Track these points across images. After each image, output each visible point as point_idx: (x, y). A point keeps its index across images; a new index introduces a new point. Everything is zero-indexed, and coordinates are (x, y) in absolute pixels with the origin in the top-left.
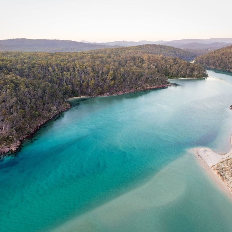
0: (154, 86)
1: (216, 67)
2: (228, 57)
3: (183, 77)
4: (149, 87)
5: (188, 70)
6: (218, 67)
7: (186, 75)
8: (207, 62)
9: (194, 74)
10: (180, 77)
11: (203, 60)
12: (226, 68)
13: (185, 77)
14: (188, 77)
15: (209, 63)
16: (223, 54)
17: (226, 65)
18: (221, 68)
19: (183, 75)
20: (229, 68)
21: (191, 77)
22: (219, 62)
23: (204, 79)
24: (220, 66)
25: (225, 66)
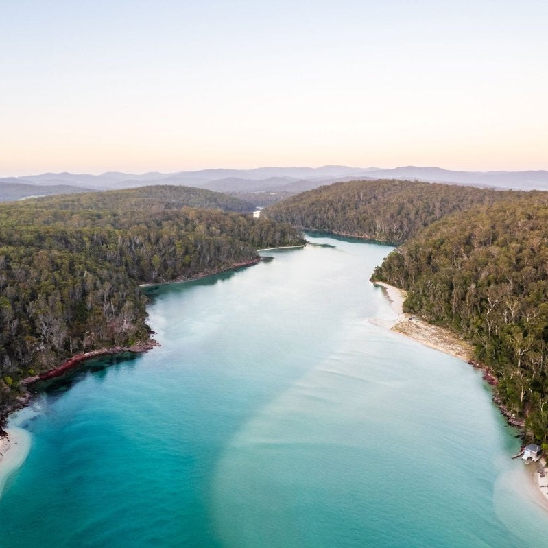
0: (241, 262)
1: (307, 226)
2: (323, 208)
3: (271, 246)
4: (235, 265)
5: (278, 234)
6: (311, 227)
7: (275, 241)
8: (290, 218)
9: (286, 240)
10: (267, 247)
11: (280, 215)
12: (325, 228)
13: (274, 246)
14: (279, 246)
15: (293, 220)
16: (313, 204)
17: (323, 224)
18: (316, 228)
19: (271, 242)
20: (329, 228)
21: (284, 245)
22: (311, 218)
23: (302, 247)
24: (313, 224)
25: (321, 225)
